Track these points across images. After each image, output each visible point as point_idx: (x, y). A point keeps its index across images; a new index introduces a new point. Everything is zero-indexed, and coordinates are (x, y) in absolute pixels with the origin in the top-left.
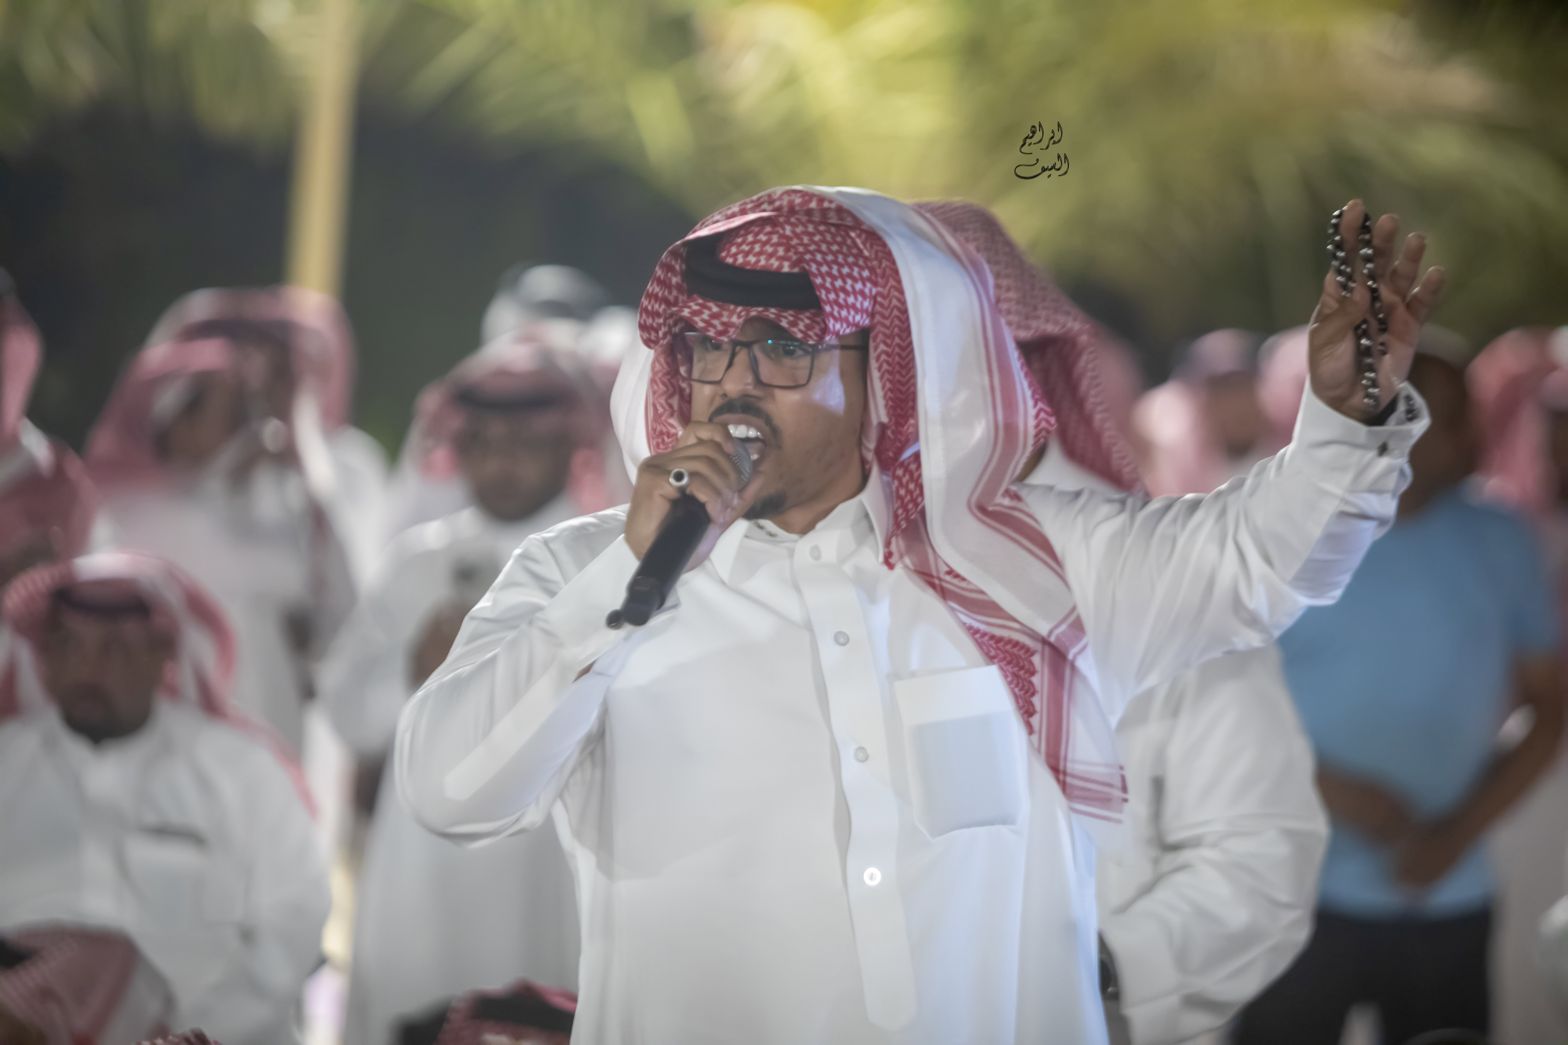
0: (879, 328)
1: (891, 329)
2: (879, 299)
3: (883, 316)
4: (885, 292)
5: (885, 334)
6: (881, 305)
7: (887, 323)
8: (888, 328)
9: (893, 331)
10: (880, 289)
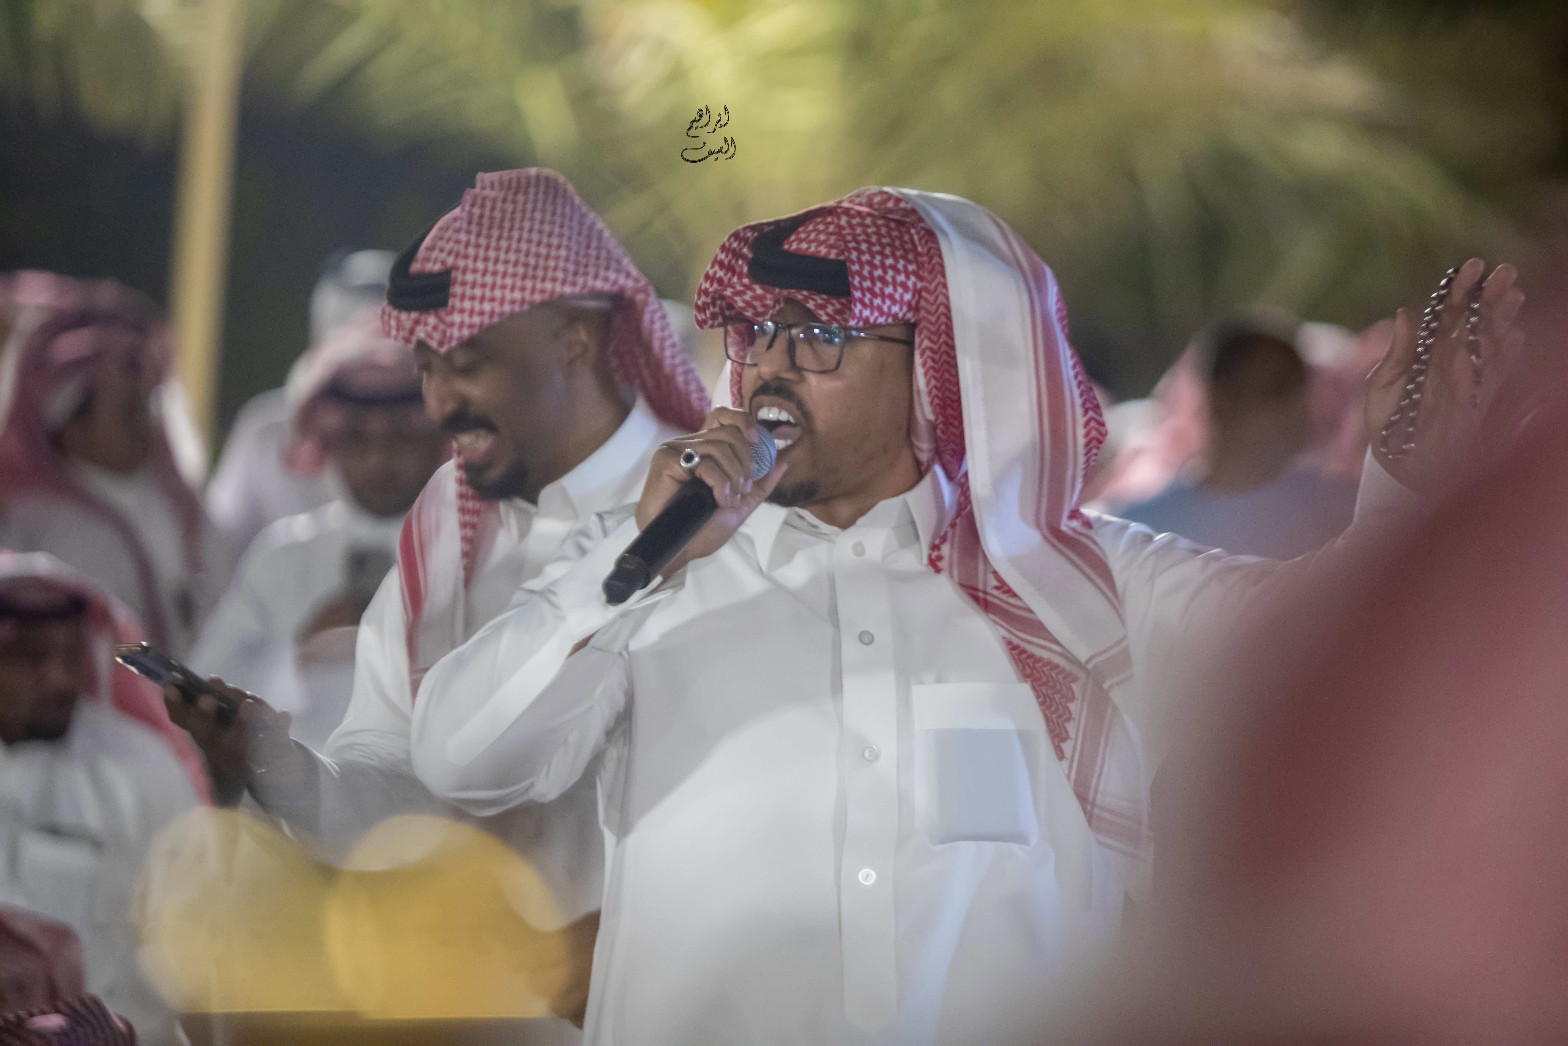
0: (923, 324)
1: (937, 326)
2: (924, 294)
3: (928, 312)
4: (932, 287)
5: (929, 330)
6: (926, 300)
7: (933, 319)
8: (934, 324)
9: (939, 328)
10: (924, 284)
